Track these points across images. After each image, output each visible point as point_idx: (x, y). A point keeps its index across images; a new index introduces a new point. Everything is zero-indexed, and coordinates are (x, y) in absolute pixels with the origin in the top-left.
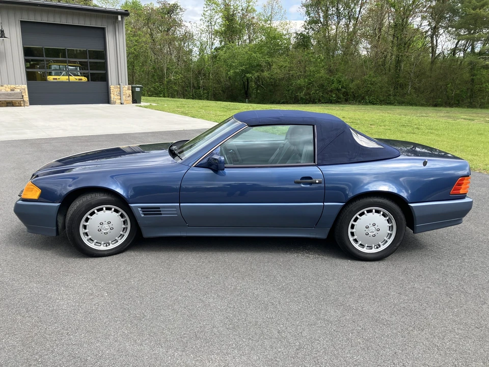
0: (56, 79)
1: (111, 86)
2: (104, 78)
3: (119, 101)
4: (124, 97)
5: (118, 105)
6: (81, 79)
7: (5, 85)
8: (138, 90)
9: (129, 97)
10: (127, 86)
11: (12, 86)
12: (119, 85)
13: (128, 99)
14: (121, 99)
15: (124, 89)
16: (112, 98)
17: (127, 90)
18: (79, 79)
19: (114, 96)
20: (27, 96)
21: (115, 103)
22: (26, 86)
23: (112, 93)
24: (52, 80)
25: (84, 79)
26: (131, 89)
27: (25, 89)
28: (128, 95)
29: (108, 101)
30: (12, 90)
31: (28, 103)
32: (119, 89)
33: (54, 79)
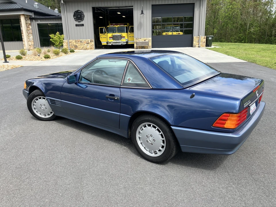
0: (167, 34)
1: (194, 37)
2: (191, 32)
3: (198, 45)
4: (201, 43)
5: (197, 48)
6: (180, 34)
7: (142, 38)
8: (210, 38)
9: (204, 43)
10: (203, 37)
11: (145, 39)
12: (199, 36)
13: (203, 44)
14: (199, 44)
15: (202, 38)
16: (194, 44)
17: (203, 39)
18: (179, 34)
19: (195, 43)
20: (151, 44)
21: (195, 47)
22: (151, 38)
23: (194, 41)
24: (165, 35)
25: (181, 33)
26: (206, 38)
27: (150, 40)
28: (203, 42)
29: (191, 45)
30: (145, 41)
31: (151, 47)
32: (198, 39)
33: (166, 34)
